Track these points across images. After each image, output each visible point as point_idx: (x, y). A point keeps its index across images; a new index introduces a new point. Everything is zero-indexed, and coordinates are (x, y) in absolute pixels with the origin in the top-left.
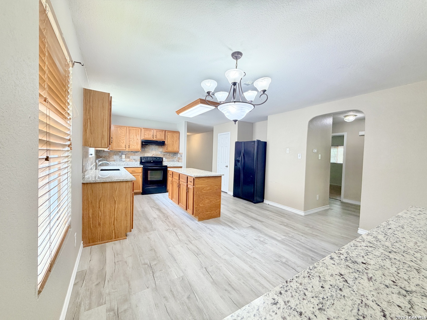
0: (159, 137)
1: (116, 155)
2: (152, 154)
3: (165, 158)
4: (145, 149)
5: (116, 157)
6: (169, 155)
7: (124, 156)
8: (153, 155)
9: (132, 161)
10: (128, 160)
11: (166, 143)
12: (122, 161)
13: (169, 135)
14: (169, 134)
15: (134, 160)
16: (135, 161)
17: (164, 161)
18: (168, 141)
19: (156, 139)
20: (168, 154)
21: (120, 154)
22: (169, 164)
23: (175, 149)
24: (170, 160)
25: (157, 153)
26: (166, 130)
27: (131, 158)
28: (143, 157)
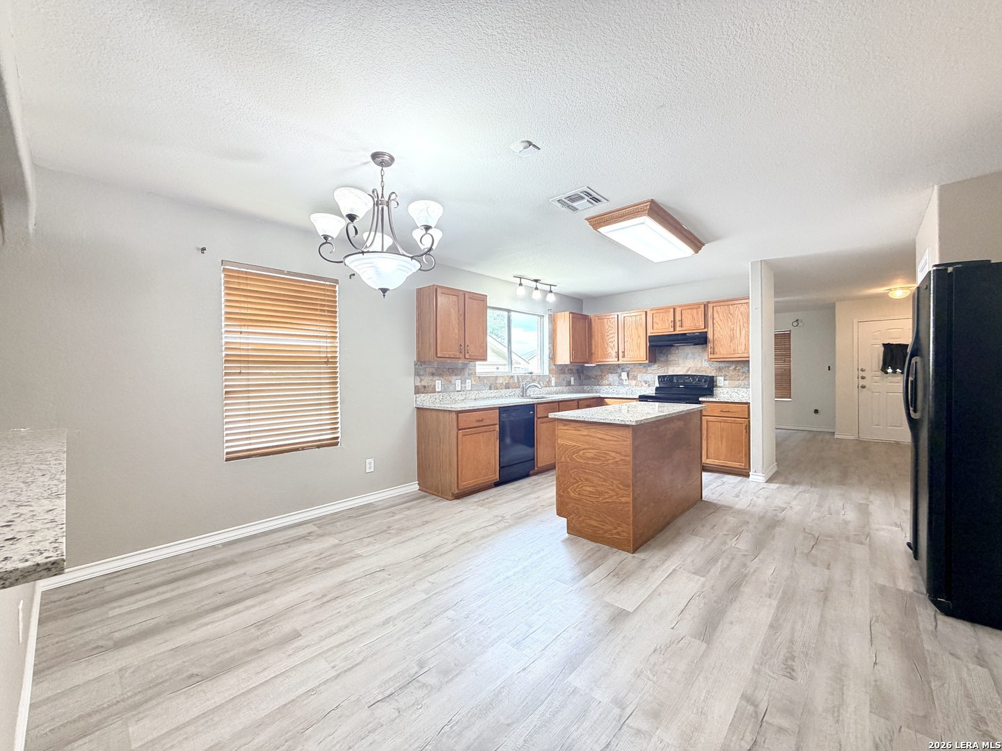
0: (691, 325)
1: (612, 373)
2: (686, 369)
3: (722, 378)
4: (669, 356)
5: (612, 378)
6: (735, 369)
7: (624, 375)
8: (688, 370)
9: (642, 386)
10: (634, 382)
11: (710, 336)
12: (623, 385)
13: (718, 315)
14: (717, 312)
15: (646, 382)
16: (647, 385)
17: (720, 387)
18: (717, 328)
19: (680, 329)
20: (733, 367)
21: (619, 371)
22: (734, 394)
23: (739, 354)
24: (740, 382)
25: (699, 365)
26: (709, 302)
27: (639, 379)
28: (664, 377)
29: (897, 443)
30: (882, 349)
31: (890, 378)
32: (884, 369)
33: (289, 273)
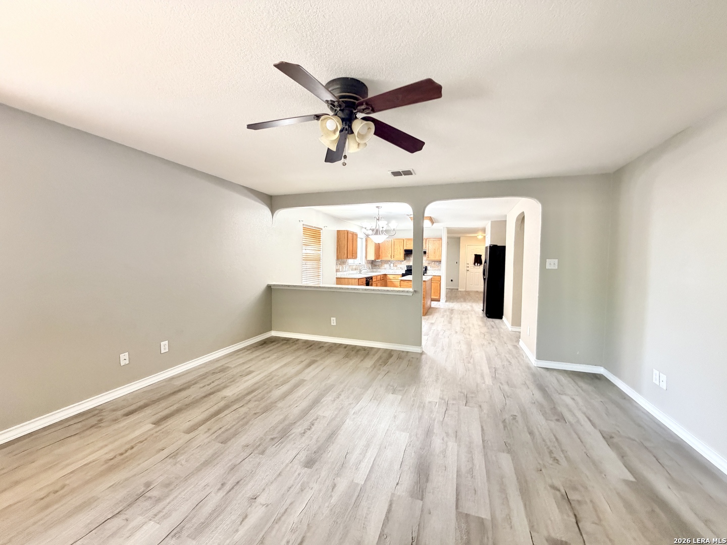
1: (386, 264)
3: (430, 267)
4: (408, 258)
5: (386, 266)
7: (392, 265)
9: (399, 269)
10: (395, 268)
11: (427, 251)
12: (391, 269)
14: (430, 242)
15: (401, 268)
17: (430, 270)
18: (430, 248)
20: (435, 263)
21: (390, 263)
22: (435, 273)
23: (437, 258)
24: (437, 268)
26: (427, 239)
27: (398, 266)
28: (409, 266)
29: (477, 291)
30: (474, 256)
31: (476, 267)
32: (475, 264)
33: (315, 227)
